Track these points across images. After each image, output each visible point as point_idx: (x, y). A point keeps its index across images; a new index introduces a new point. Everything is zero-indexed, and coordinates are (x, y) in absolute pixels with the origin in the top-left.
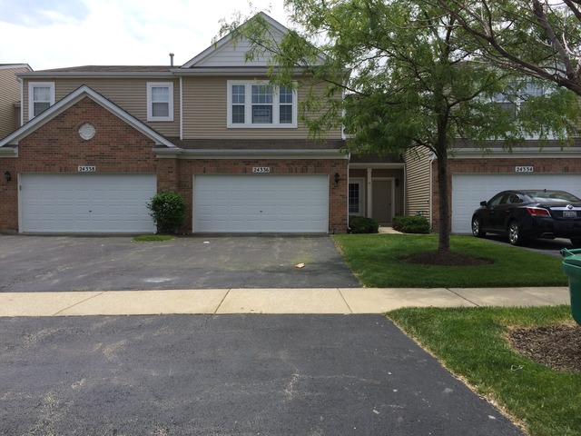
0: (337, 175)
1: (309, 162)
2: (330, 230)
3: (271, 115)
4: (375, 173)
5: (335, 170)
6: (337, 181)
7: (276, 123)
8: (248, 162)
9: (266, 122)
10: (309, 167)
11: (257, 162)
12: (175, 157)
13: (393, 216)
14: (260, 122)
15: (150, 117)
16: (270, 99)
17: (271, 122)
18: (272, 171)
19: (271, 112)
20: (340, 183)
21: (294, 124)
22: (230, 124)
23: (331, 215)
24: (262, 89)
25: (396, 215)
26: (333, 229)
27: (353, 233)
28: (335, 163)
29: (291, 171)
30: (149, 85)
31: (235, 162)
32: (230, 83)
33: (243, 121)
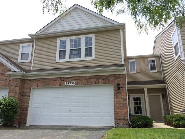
0: (118, 84)
1: (100, 77)
2: (115, 124)
3: (80, 54)
4: (149, 91)
5: (117, 82)
6: (119, 88)
7: (83, 57)
8: (63, 79)
9: (78, 57)
10: (100, 80)
11: (68, 79)
12: (20, 77)
13: (163, 115)
14: (74, 58)
15: (19, 61)
16: (79, 45)
17: (80, 57)
18: (77, 84)
19: (80, 52)
20: (121, 90)
21: (93, 57)
22: (57, 60)
23: (116, 113)
24: (75, 41)
25: (165, 115)
26: (118, 123)
27: (133, 127)
28: (117, 77)
29: (88, 83)
30: (21, 45)
31: (55, 80)
32: (59, 40)
33: (64, 58)
